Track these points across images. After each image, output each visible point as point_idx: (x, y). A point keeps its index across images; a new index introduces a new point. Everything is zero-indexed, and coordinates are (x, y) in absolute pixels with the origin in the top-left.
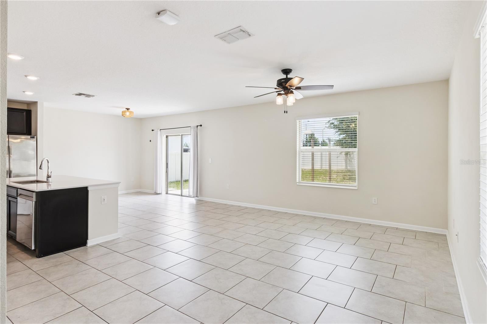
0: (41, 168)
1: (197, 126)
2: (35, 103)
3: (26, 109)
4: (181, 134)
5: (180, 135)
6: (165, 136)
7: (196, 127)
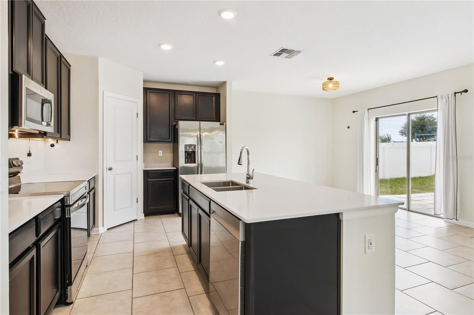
0: (240, 163)
1: (455, 93)
2: (223, 84)
3: (215, 92)
4: (407, 113)
5: (405, 115)
6: (374, 119)
7: (453, 95)
